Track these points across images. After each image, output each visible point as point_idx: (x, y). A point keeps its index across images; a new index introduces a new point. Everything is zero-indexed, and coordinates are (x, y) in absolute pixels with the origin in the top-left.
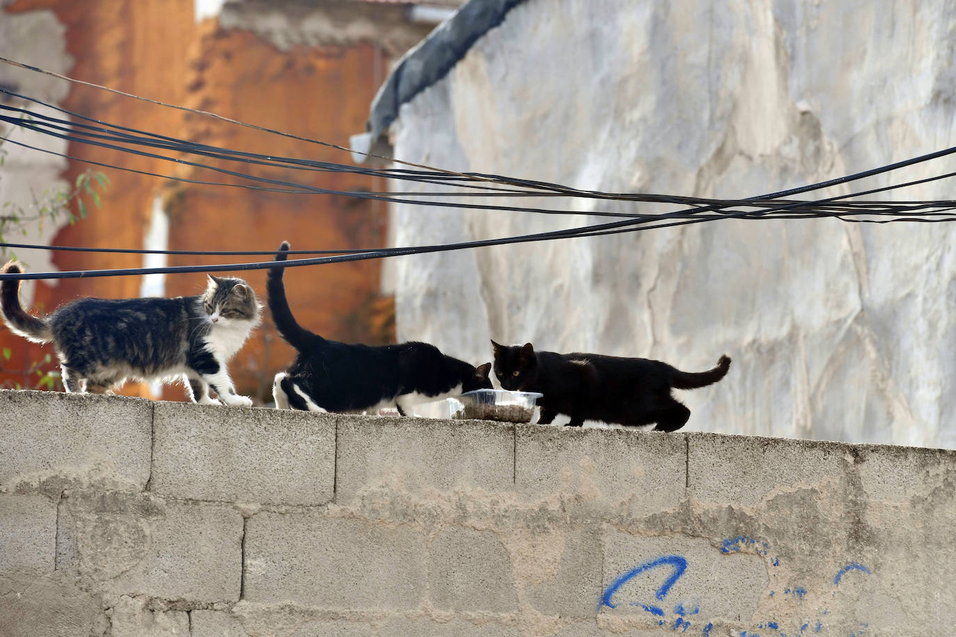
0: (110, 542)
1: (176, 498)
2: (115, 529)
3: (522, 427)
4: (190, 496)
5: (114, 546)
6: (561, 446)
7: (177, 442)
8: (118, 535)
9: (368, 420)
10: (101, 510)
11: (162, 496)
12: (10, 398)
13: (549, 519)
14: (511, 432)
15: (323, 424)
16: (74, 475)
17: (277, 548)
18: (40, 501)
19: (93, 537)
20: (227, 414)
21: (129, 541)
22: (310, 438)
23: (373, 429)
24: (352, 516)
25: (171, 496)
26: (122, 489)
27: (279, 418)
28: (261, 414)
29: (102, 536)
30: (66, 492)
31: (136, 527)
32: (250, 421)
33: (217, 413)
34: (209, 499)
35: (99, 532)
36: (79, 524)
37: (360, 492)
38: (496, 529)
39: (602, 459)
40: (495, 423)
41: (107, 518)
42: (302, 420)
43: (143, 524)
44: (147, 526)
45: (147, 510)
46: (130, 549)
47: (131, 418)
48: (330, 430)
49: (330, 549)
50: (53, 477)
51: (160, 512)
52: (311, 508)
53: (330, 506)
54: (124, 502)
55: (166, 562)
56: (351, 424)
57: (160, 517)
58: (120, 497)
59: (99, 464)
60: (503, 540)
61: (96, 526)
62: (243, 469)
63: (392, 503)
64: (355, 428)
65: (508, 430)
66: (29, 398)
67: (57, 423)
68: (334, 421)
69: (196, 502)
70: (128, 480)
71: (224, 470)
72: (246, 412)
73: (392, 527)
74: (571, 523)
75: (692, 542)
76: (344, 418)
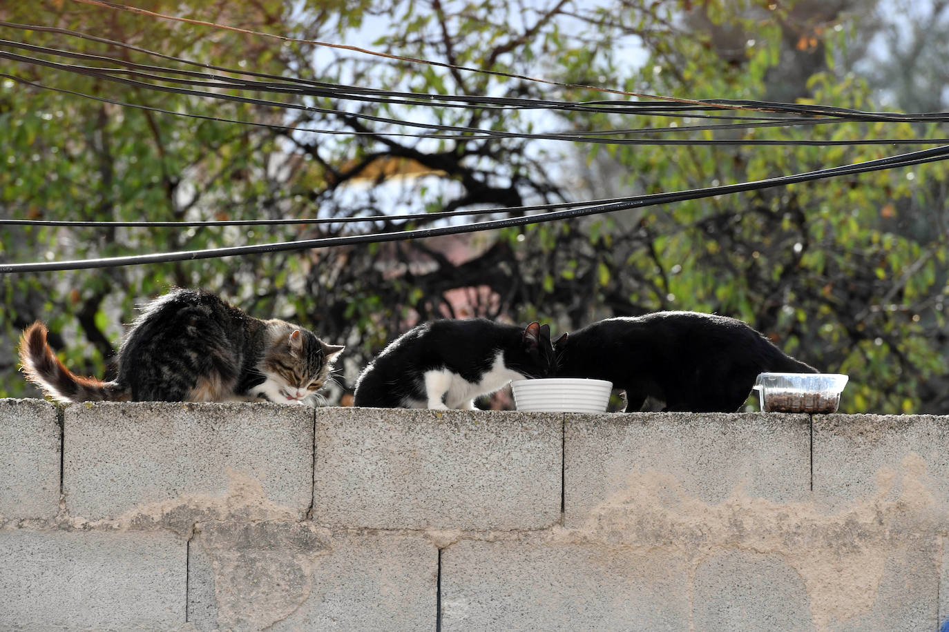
0: (257, 585)
1: (346, 528)
2: (263, 568)
3: (821, 419)
4: (366, 524)
5: (262, 589)
6: (876, 441)
7: (346, 457)
8: (268, 576)
9: (606, 419)
10: (244, 546)
11: (328, 525)
12: (124, 412)
13: (859, 535)
14: (805, 426)
15: (545, 427)
16: (209, 504)
17: (484, 586)
18: (164, 538)
19: (233, 579)
20: (413, 420)
21: (282, 583)
22: (528, 445)
23: (613, 430)
24: (585, 541)
25: (339, 525)
26: (272, 519)
27: (484, 422)
28: (460, 417)
29: (246, 578)
30: (197, 526)
31: (291, 565)
32: (445, 426)
34: (391, 527)
35: (242, 573)
36: (216, 564)
37: (596, 511)
38: (785, 551)
39: (935, 455)
40: (783, 415)
41: (253, 556)
42: (515, 423)
43: (302, 561)
44: (305, 563)
45: (306, 544)
46: (284, 593)
47: (285, 431)
48: (554, 434)
49: (555, 583)
50: (179, 508)
51: (323, 546)
52: (530, 533)
53: (556, 529)
54: (274, 535)
55: (334, 608)
56: (582, 425)
57: (323, 552)
58: (269, 529)
59: (242, 489)
60: (796, 563)
61: (238, 566)
62: (437, 487)
63: (640, 523)
64: (588, 430)
65: (801, 424)
66: (149, 411)
67: (186, 440)
68: (559, 422)
69: (373, 532)
70: (281, 507)
71: (411, 490)
72: (439, 416)
73: (641, 552)
74: (892, 538)
76: (572, 418)
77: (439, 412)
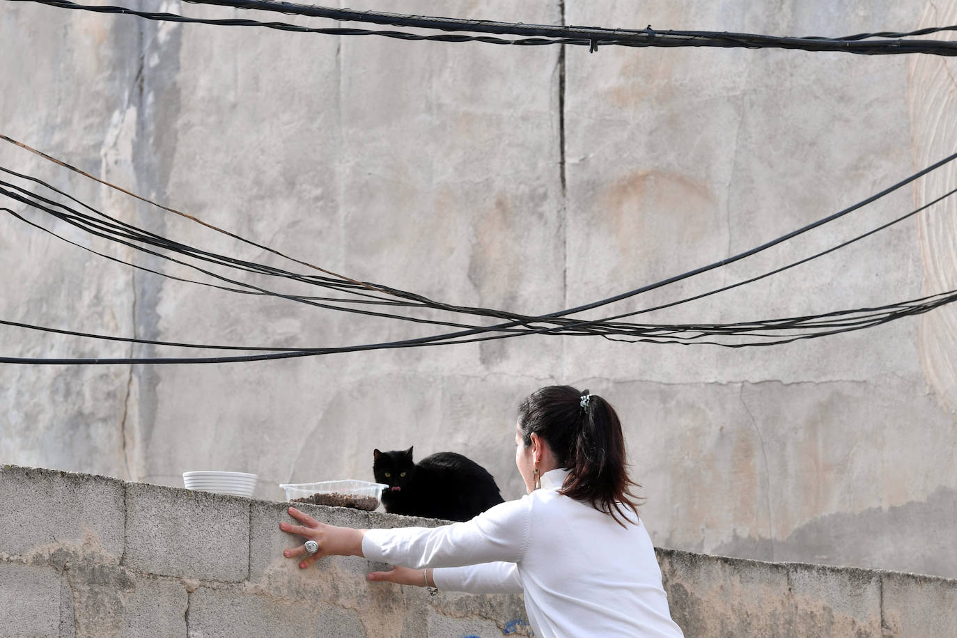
0: (98, 612)
1: (142, 573)
2: (102, 599)
3: (374, 515)
4: (152, 571)
5: (101, 616)
7: (142, 520)
8: (104, 605)
10: (91, 582)
11: (132, 570)
12: (27, 474)
13: (393, 599)
15: (242, 508)
16: (73, 549)
17: (211, 622)
18: (49, 571)
19: (87, 606)
21: (111, 611)
22: (233, 520)
23: (275, 513)
24: (262, 593)
25: (138, 570)
26: (106, 563)
28: (201, 496)
29: (93, 606)
30: (68, 564)
31: (116, 599)
32: (191, 502)
33: (169, 495)
34: (165, 574)
35: (91, 603)
36: (76, 594)
37: (267, 571)
38: (358, 608)
40: (357, 510)
41: (96, 590)
43: (120, 595)
44: (124, 597)
45: (123, 583)
46: (112, 619)
47: (111, 497)
48: (246, 513)
49: (246, 623)
50: (59, 550)
51: (132, 585)
52: (234, 584)
53: (246, 583)
54: (107, 575)
55: (135, 632)
56: (260, 508)
57: (131, 590)
58: (105, 570)
59: (90, 539)
60: (363, 618)
61: (89, 597)
62: (187, 547)
63: (289, 582)
65: (365, 518)
66: (40, 475)
67: (60, 500)
68: (249, 505)
69: (155, 576)
70: (109, 554)
71: (175, 547)
73: (288, 603)
74: (407, 604)
75: (485, 623)
76: (256, 502)
77: (190, 491)
